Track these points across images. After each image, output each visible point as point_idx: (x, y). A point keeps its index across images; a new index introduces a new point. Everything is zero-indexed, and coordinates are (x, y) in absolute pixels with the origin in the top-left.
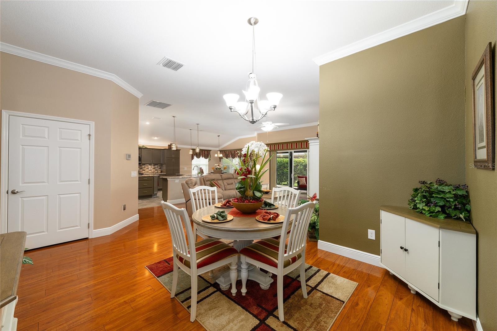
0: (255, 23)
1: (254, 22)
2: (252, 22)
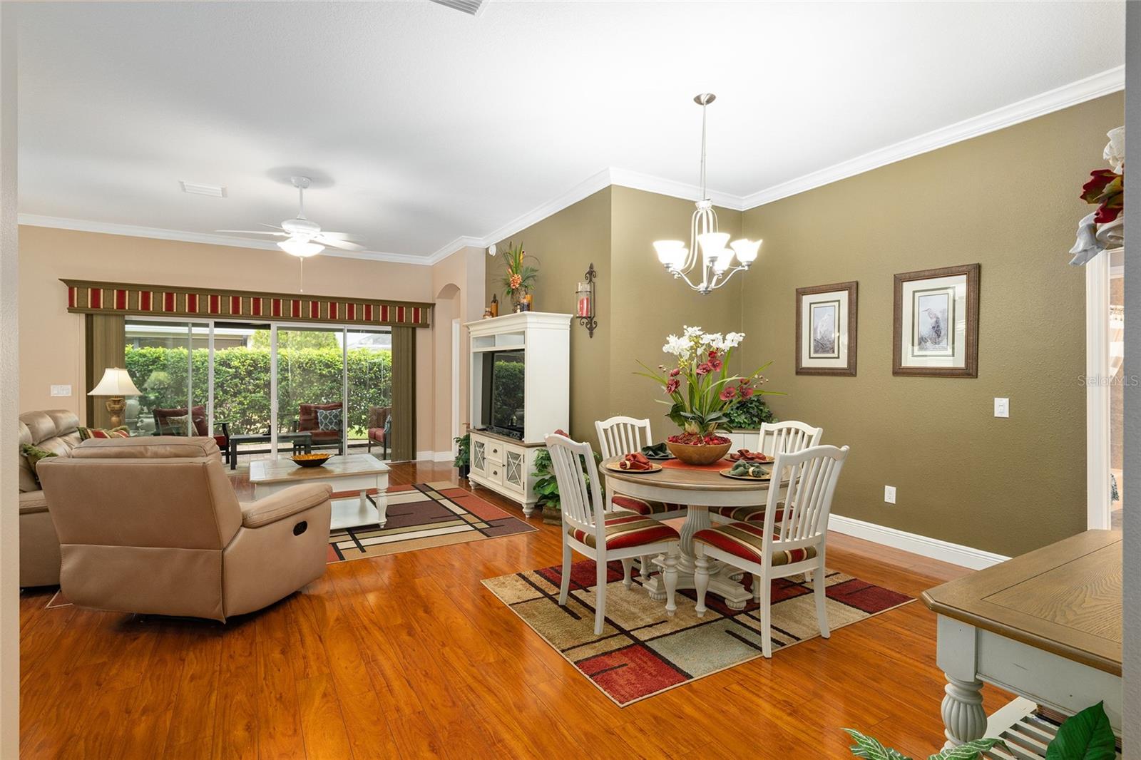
0: (709, 101)
1: (706, 100)
2: (703, 99)
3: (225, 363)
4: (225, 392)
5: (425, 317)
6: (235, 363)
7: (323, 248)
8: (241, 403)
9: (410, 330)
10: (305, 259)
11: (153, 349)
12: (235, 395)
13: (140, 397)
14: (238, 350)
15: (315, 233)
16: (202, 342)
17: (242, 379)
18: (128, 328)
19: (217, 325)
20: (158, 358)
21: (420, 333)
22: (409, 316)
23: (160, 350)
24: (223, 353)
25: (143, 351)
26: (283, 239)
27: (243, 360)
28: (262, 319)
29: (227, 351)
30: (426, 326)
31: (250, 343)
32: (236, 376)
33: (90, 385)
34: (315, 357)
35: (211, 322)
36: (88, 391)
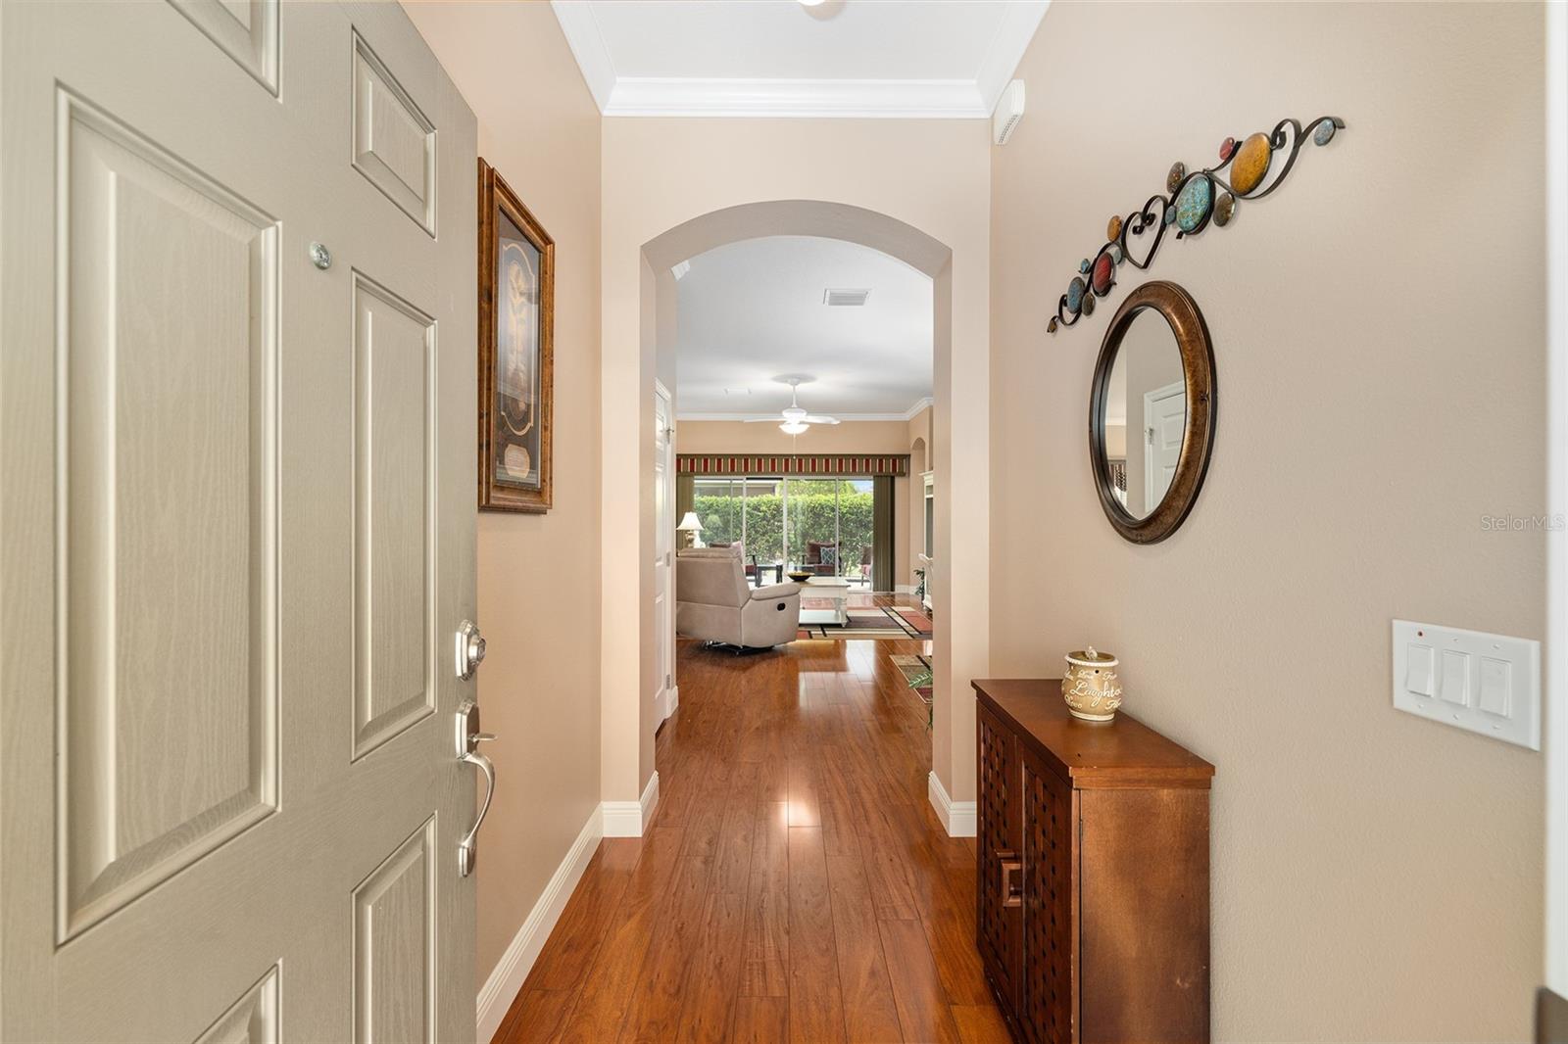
3: (756, 508)
4: (757, 532)
5: (901, 467)
6: (764, 508)
7: (808, 426)
8: (767, 541)
9: (889, 479)
10: (797, 435)
11: (709, 498)
12: (764, 534)
13: (701, 531)
14: (767, 497)
15: (803, 416)
16: (738, 491)
17: (769, 521)
18: (696, 481)
19: (748, 479)
20: (712, 504)
21: (899, 482)
22: (888, 468)
23: (714, 498)
24: (754, 500)
25: (702, 499)
26: (783, 422)
27: (769, 504)
28: (776, 474)
29: (758, 498)
30: (902, 474)
31: (777, 490)
32: (764, 518)
33: (678, 523)
34: (823, 502)
35: (745, 477)
36: (678, 525)
